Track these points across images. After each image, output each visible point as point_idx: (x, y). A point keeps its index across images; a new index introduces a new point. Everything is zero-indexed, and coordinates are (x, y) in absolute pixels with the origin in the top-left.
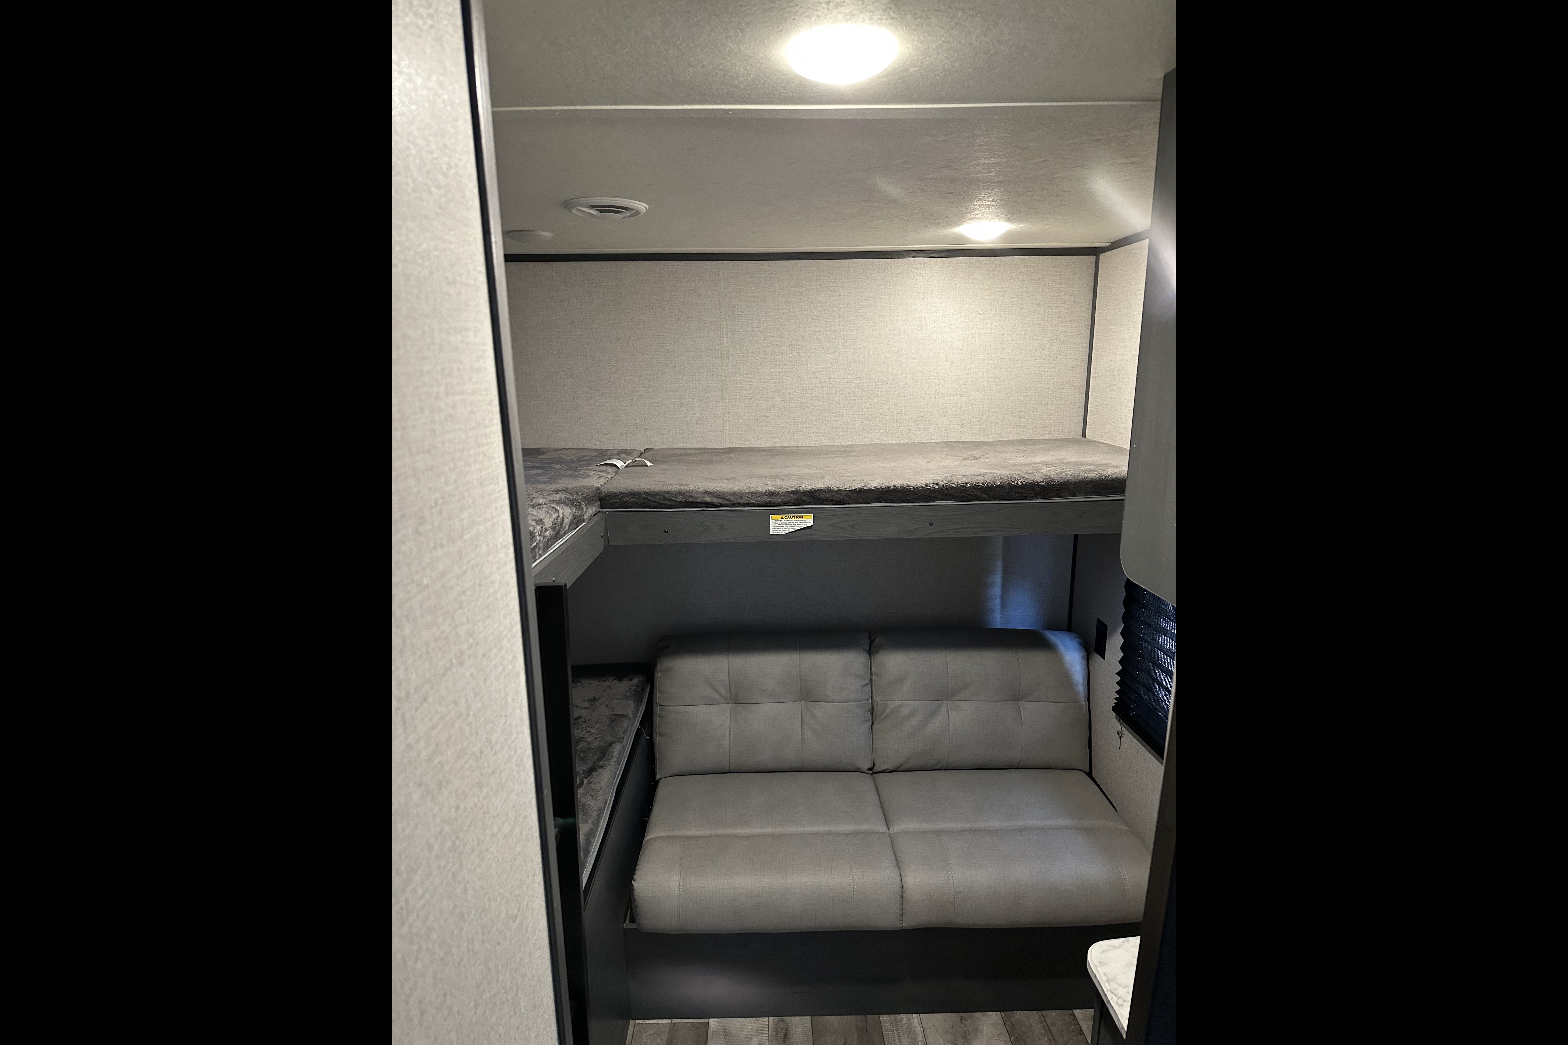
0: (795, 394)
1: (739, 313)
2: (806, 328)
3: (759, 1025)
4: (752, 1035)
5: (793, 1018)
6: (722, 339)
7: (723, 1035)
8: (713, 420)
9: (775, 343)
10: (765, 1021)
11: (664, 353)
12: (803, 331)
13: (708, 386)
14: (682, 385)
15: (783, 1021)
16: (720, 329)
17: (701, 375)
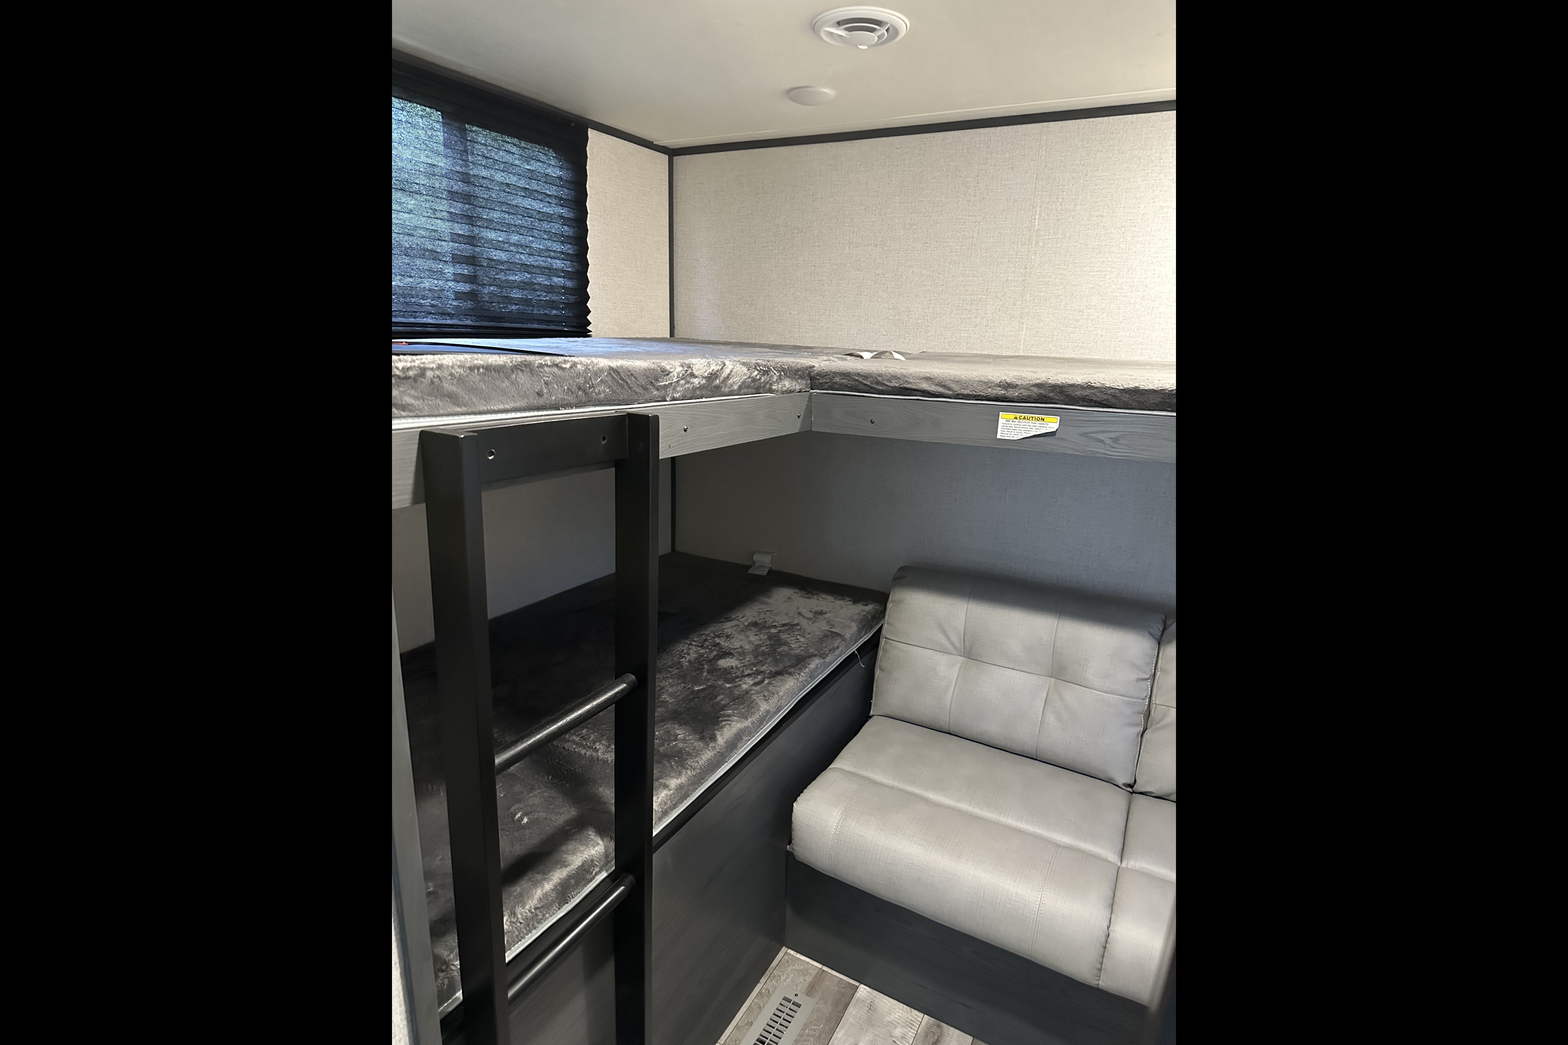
0: (1120, 291)
1: (1060, 187)
2: (1150, 203)
3: (911, 1018)
4: (898, 1023)
5: (952, 1029)
6: (1033, 221)
7: (868, 1007)
8: (1007, 322)
9: (1102, 224)
10: (919, 1017)
11: (961, 240)
12: (1145, 207)
13: (1007, 280)
14: (976, 279)
15: (939, 1026)
16: (1033, 209)
17: (1001, 266)
